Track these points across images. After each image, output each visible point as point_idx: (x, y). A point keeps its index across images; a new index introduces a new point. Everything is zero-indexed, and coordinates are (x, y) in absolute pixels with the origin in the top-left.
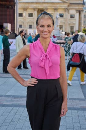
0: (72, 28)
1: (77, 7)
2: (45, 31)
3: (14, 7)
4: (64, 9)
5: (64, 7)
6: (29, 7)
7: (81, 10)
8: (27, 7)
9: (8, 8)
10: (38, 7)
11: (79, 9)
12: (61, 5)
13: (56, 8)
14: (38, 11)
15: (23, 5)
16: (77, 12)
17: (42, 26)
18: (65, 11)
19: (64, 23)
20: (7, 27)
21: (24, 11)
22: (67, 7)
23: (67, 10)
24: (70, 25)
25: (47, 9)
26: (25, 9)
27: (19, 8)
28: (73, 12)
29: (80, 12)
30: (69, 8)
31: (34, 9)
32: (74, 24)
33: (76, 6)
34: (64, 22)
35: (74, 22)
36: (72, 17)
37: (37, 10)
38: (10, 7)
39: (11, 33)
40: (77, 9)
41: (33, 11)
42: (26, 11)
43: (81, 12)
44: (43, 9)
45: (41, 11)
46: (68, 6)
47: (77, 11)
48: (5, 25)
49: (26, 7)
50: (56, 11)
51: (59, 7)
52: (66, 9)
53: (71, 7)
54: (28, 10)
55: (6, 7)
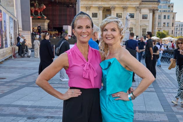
0: (144, 30)
1: (151, 6)
2: (83, 33)
3: (75, 5)
4: (135, 7)
5: (134, 6)
6: (93, 6)
7: (155, 9)
8: (91, 6)
9: (68, 6)
10: (104, 6)
11: (153, 8)
12: (132, 3)
13: (125, 7)
14: (103, 11)
15: (86, 3)
16: (150, 12)
17: (80, 27)
18: (136, 11)
19: (135, 25)
20: (67, 30)
21: (87, 10)
22: (138, 6)
23: (138, 9)
24: (142, 28)
25: (114, 8)
26: (88, 8)
27: (81, 7)
28: (145, 11)
29: (153, 12)
30: (141, 7)
31: (99, 8)
32: (146, 26)
33: (149, 4)
34: (135, 23)
35: (147, 24)
36: (145, 17)
37: (102, 9)
38: (70, 5)
39: (71, 37)
40: (151, 8)
41: (98, 10)
42: (89, 10)
43: (156, 12)
44: (109, 7)
45: (107, 10)
46: (140, 4)
47: (150, 10)
48: (65, 27)
49: (89, 5)
50: (125, 10)
51: (128, 6)
52: (138, 7)
53: (144, 6)
54: (91, 9)
55: (65, 5)
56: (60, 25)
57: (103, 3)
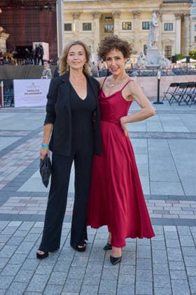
0: (168, 49)
1: (178, 9)
3: (53, 7)
5: (152, 10)
6: (84, 11)
7: (185, 13)
8: (81, 11)
9: (41, 9)
10: (101, 11)
11: (182, 12)
12: (147, 6)
13: (136, 12)
14: (101, 19)
15: (72, 7)
16: (177, 19)
21: (74, 19)
22: (157, 9)
24: (165, 45)
25: (119, 14)
26: (76, 15)
27: (66, 14)
29: (182, 18)
30: (162, 11)
31: (94, 15)
32: (171, 41)
33: (175, 7)
35: (173, 39)
36: (168, 28)
37: (99, 16)
40: (179, 12)
41: (92, 18)
42: (78, 18)
43: (186, 18)
44: (111, 14)
45: (106, 18)
46: (161, 6)
47: (177, 15)
49: (77, 11)
50: (136, 17)
51: (142, 10)
52: (157, 12)
53: (166, 9)
54: (81, 17)
56: (28, 42)
57: (99, 7)
